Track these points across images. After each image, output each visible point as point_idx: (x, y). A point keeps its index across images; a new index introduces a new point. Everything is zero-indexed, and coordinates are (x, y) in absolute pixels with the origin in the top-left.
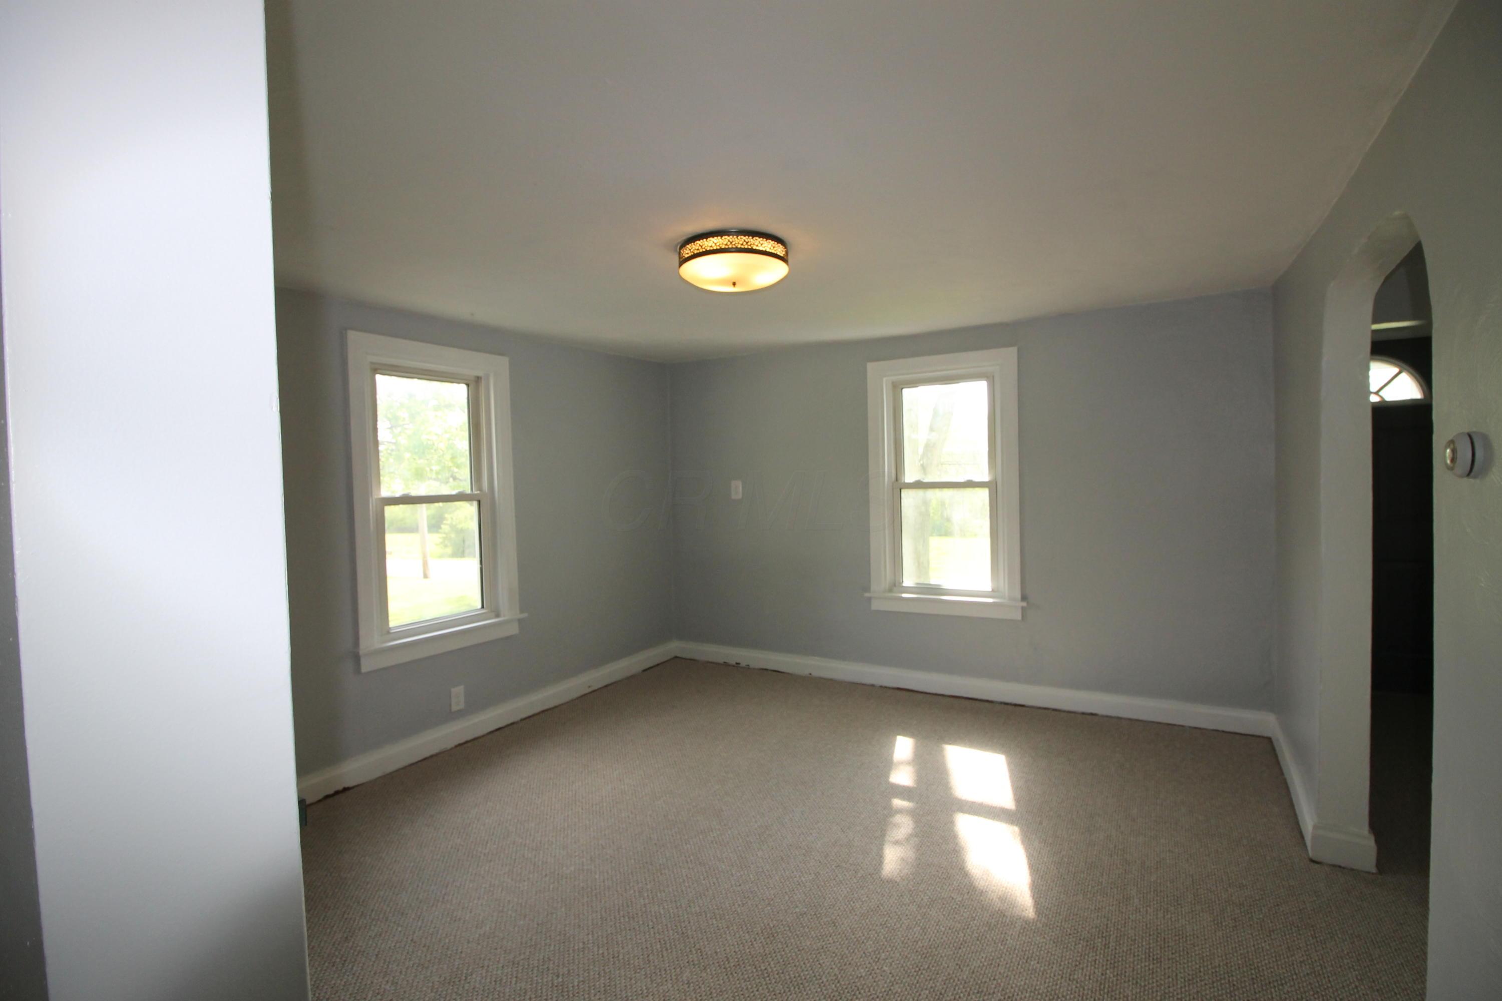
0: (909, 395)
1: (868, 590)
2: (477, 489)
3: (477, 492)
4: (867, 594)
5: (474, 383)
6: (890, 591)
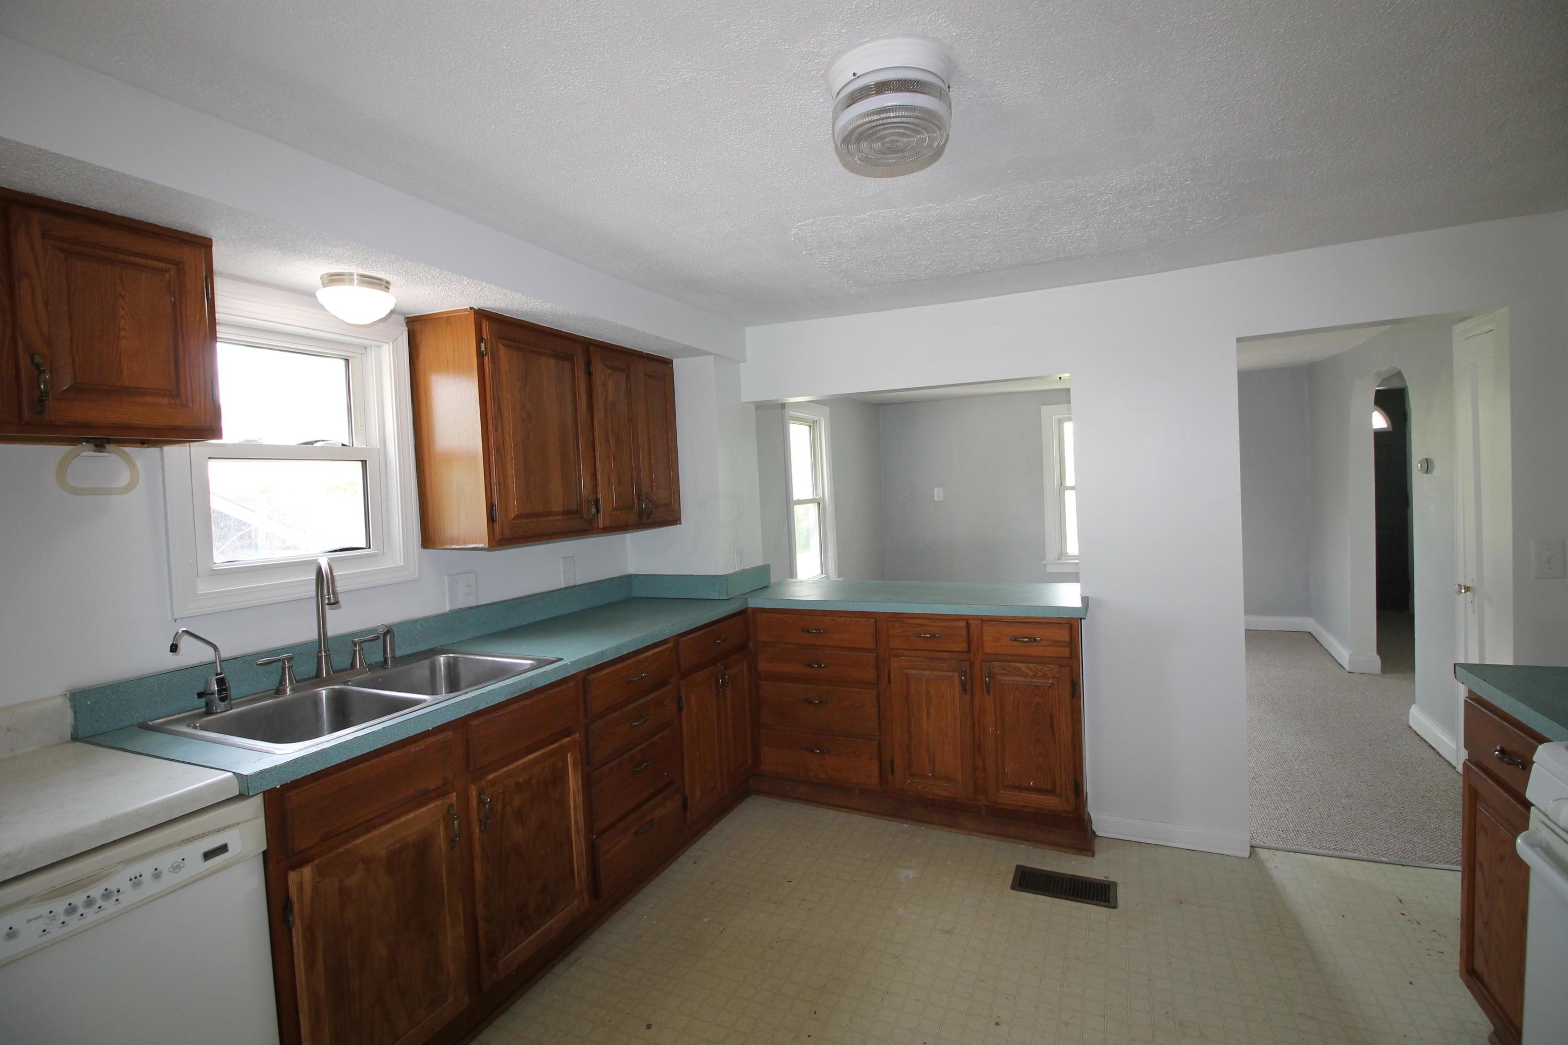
0: (1066, 426)
1: (1044, 558)
2: (816, 496)
3: (817, 497)
4: (1044, 562)
5: (812, 425)
6: (1059, 559)
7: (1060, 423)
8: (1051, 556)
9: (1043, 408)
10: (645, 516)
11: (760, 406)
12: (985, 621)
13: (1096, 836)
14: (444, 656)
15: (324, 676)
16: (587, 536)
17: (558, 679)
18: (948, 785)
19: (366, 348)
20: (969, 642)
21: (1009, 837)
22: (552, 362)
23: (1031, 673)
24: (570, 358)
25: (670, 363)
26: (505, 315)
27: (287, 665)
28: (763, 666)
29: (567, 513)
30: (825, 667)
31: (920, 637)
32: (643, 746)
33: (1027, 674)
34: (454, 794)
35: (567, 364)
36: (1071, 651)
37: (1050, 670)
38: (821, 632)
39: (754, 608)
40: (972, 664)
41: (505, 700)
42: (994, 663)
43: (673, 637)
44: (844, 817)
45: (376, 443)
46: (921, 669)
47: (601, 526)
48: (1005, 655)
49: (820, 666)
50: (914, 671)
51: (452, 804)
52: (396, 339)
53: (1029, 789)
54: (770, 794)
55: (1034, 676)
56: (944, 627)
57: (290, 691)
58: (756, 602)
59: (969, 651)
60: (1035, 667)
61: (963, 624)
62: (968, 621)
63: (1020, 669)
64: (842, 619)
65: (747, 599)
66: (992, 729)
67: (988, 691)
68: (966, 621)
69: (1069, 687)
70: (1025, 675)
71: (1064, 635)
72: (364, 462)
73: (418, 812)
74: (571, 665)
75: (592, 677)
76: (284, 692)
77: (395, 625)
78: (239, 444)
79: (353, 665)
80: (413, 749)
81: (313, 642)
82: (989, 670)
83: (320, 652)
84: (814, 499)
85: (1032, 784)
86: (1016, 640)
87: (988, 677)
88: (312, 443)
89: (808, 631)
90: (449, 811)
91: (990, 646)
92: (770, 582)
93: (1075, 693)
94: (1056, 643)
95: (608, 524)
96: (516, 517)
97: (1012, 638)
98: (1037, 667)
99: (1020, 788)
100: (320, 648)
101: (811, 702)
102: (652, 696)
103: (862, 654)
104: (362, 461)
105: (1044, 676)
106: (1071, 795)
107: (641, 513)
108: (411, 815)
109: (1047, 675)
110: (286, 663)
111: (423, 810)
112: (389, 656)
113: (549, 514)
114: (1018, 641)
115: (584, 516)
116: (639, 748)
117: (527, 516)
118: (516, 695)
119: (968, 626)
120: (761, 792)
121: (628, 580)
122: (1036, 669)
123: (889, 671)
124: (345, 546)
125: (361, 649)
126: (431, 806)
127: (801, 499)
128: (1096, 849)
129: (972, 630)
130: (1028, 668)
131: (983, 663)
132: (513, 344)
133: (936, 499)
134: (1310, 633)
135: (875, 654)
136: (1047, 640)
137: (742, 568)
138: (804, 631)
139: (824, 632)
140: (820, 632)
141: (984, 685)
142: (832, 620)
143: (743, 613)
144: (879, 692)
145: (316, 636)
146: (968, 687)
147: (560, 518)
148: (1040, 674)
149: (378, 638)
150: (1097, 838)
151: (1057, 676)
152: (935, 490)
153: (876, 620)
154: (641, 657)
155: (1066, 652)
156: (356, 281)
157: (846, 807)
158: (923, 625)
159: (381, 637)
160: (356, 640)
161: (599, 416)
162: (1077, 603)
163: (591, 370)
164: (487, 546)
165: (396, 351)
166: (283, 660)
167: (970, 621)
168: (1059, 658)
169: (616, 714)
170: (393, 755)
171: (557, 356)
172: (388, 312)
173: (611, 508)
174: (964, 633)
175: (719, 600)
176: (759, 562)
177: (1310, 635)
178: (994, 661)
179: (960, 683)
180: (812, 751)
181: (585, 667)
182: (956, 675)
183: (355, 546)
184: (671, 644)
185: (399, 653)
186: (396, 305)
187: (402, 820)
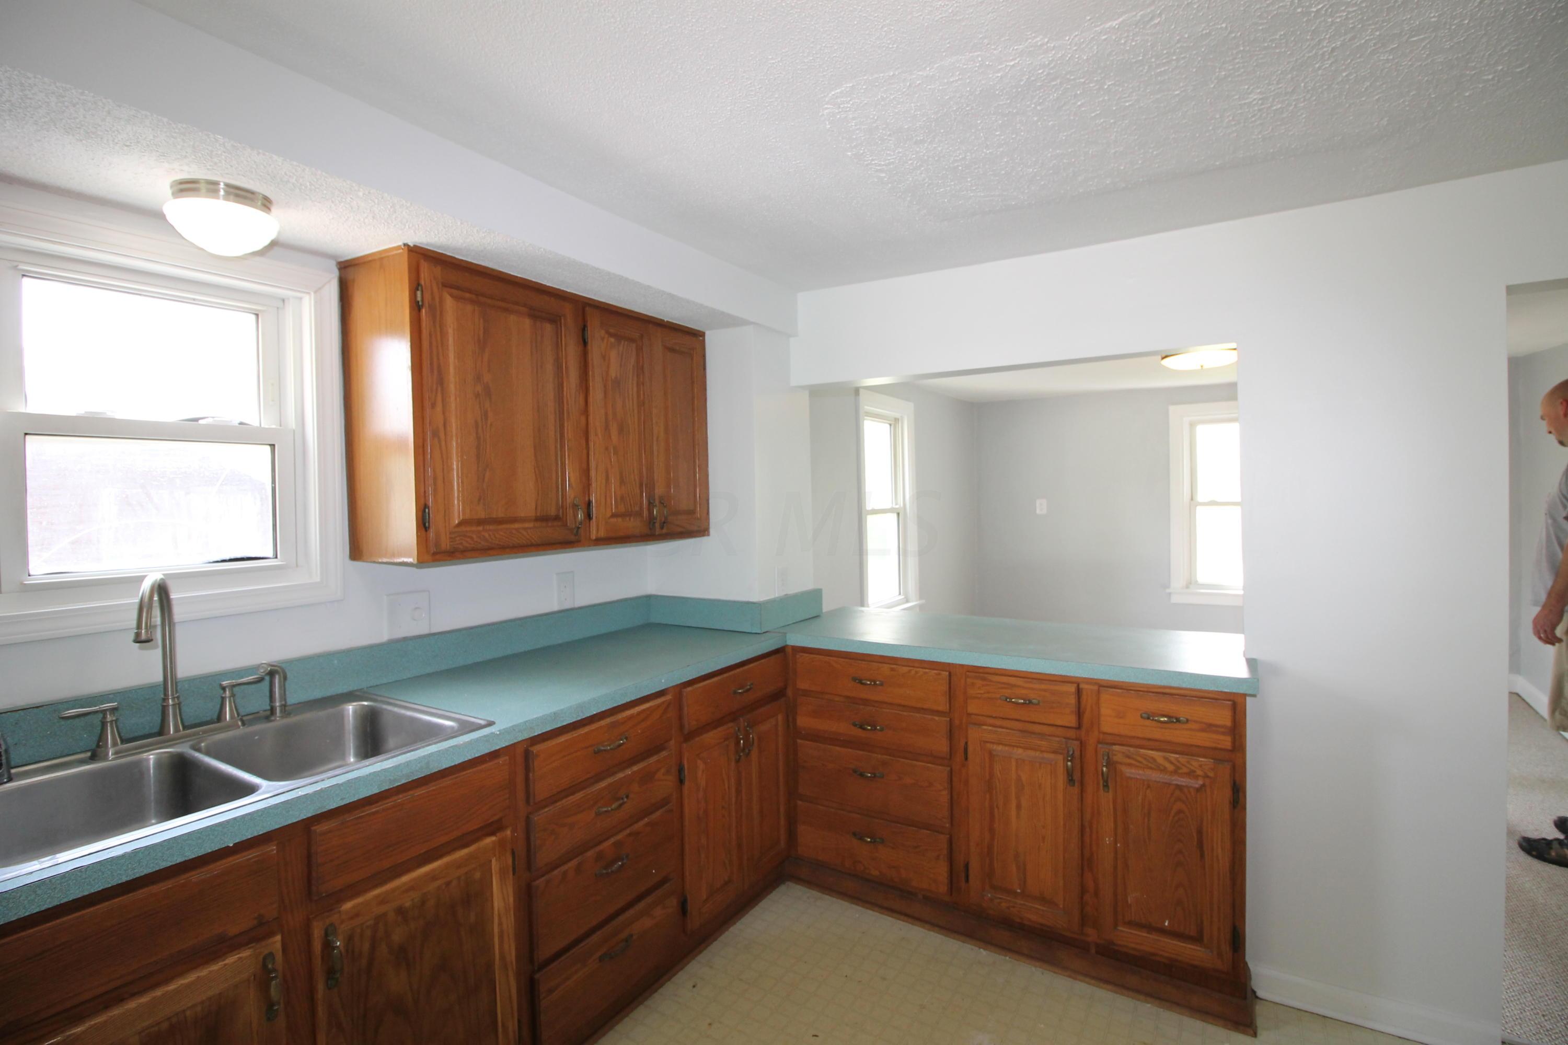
0: (1201, 430)
1: (1169, 587)
2: (896, 504)
3: (897, 507)
4: (1168, 591)
5: (894, 423)
6: (1187, 587)
7: (1192, 425)
8: (1177, 583)
9: (1172, 408)
10: (657, 525)
11: (817, 392)
12: (1103, 686)
13: (1257, 997)
14: (355, 704)
15: (172, 732)
16: (574, 549)
17: (477, 756)
18: (1044, 909)
19: (283, 300)
20: (1079, 714)
21: (1128, 989)
22: (527, 322)
23: (1170, 768)
24: (555, 319)
25: (701, 336)
26: (457, 257)
27: (109, 718)
28: (804, 721)
29: (543, 519)
30: (881, 730)
31: (1009, 702)
32: (619, 837)
33: (1165, 768)
34: (278, 938)
35: (548, 328)
36: (1234, 742)
37: (1201, 766)
38: (877, 684)
39: (794, 646)
40: (1082, 745)
41: (377, 791)
42: (1116, 748)
43: (673, 687)
44: (901, 930)
45: (291, 422)
46: (1010, 745)
47: (593, 537)
48: (1134, 737)
49: (874, 728)
50: (1000, 748)
51: (271, 955)
52: (320, 289)
53: (1162, 931)
54: (808, 883)
55: (1175, 772)
56: (1045, 690)
57: (112, 755)
58: (796, 639)
59: (1079, 727)
60: (1177, 759)
61: (1072, 689)
62: (1078, 686)
63: (1154, 760)
64: (905, 669)
65: (785, 634)
66: (1109, 839)
67: (1106, 786)
68: (1076, 685)
69: (1227, 793)
70: (1164, 770)
71: (1223, 718)
72: (272, 446)
73: (203, 972)
74: (500, 734)
75: (535, 749)
76: (105, 758)
77: (291, 662)
78: (76, 417)
79: (220, 717)
80: (195, 876)
81: (152, 687)
82: (1108, 757)
83: (165, 699)
84: (894, 508)
85: (1166, 924)
86: (1148, 718)
87: (1106, 766)
88: (196, 420)
89: (861, 682)
90: (264, 966)
91: (1109, 723)
92: (821, 609)
93: (1237, 803)
94: (1209, 727)
95: (602, 534)
96: (460, 524)
97: (1144, 715)
98: (1181, 760)
99: (1150, 928)
100: (166, 694)
101: (862, 775)
102: (635, 768)
103: (930, 717)
104: (270, 445)
105: (1191, 774)
106: (1226, 949)
107: (651, 520)
108: (191, 977)
109: (1195, 772)
110: (108, 716)
111: (215, 967)
112: (278, 704)
113: (514, 520)
114: (1153, 720)
115: (568, 525)
116: (612, 840)
117: (480, 522)
118: (399, 784)
119: (1079, 691)
120: (799, 880)
121: (648, 601)
122: (1179, 761)
123: (966, 743)
124: (239, 556)
125: (233, 695)
126: (231, 959)
127: (876, 508)
128: (1260, 1022)
129: (1084, 697)
130: (1166, 759)
131: (1100, 746)
132: (467, 295)
133: (1038, 512)
134: (1518, 695)
135: (949, 719)
136: (1196, 722)
137: (785, 593)
138: (855, 681)
139: (882, 685)
140: (875, 684)
141: (1101, 778)
142: (892, 670)
143: (780, 651)
144: (951, 769)
145: (160, 678)
146: (1077, 776)
147: (531, 525)
148: (1185, 770)
149: (260, 680)
150: (1258, 1000)
151: (1211, 774)
152: (1038, 502)
153: (950, 674)
154: (620, 717)
155: (1226, 742)
156: (222, 193)
157: (906, 915)
158: (1015, 686)
159: (267, 678)
160: (224, 683)
161: (596, 395)
162: (1240, 671)
163: (586, 337)
164: (415, 562)
165: (318, 305)
166: (104, 712)
167: (1082, 686)
168: (1216, 749)
169: (579, 795)
170: (154, 889)
171: (536, 315)
172: (266, 242)
173: (609, 514)
174: (1072, 700)
175: (751, 633)
176: (809, 585)
177: (1518, 698)
178: (1115, 744)
179: (1066, 772)
180: (861, 839)
181: (526, 735)
182: (1060, 758)
183: (253, 556)
184: (668, 697)
185: (292, 700)
186: (279, 233)
187: (172, 987)
